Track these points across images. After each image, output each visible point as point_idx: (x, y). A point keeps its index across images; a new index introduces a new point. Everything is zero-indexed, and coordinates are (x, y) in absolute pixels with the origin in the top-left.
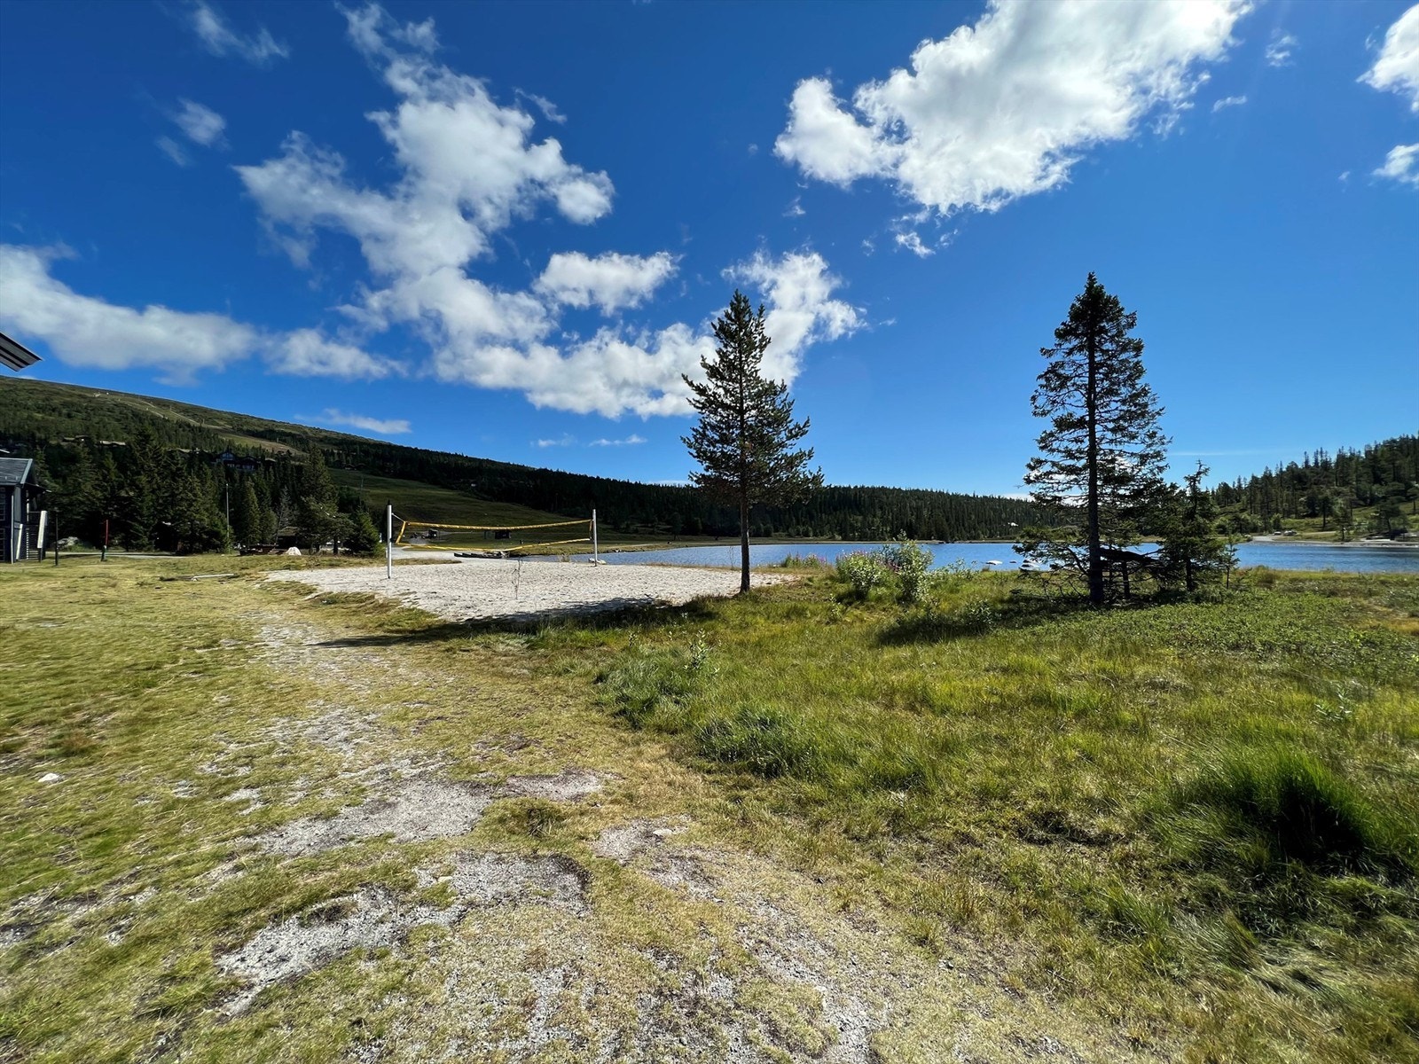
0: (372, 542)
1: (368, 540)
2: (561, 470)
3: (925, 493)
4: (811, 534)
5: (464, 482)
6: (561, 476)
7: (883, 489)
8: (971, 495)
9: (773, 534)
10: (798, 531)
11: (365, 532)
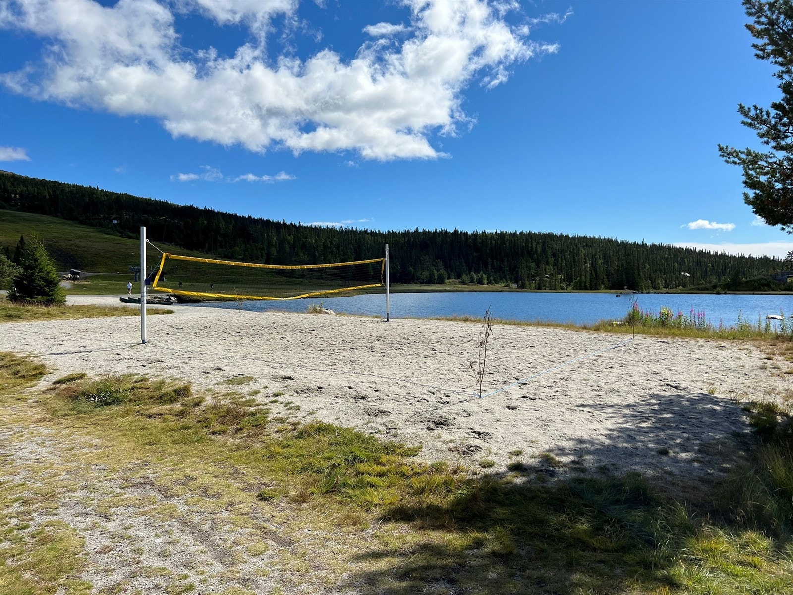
0: (52, 284)
1: (46, 280)
2: (209, 207)
3: (593, 239)
4: (486, 281)
5: (104, 218)
6: (209, 214)
7: (550, 236)
8: (640, 243)
9: (446, 281)
10: (472, 278)
11: (41, 271)
